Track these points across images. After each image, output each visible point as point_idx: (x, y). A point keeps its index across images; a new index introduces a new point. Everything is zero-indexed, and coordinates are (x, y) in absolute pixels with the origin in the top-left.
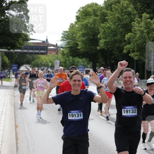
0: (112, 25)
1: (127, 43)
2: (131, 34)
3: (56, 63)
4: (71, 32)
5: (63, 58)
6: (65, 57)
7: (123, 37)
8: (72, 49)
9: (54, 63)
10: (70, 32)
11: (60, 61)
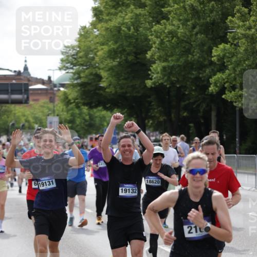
0: (179, 27)
1: (216, 69)
2: (226, 45)
3: (51, 123)
4: (82, 47)
5: (68, 111)
6: (72, 109)
7: (206, 56)
8: (86, 89)
9: (46, 123)
10: (80, 48)
11: (60, 118)
